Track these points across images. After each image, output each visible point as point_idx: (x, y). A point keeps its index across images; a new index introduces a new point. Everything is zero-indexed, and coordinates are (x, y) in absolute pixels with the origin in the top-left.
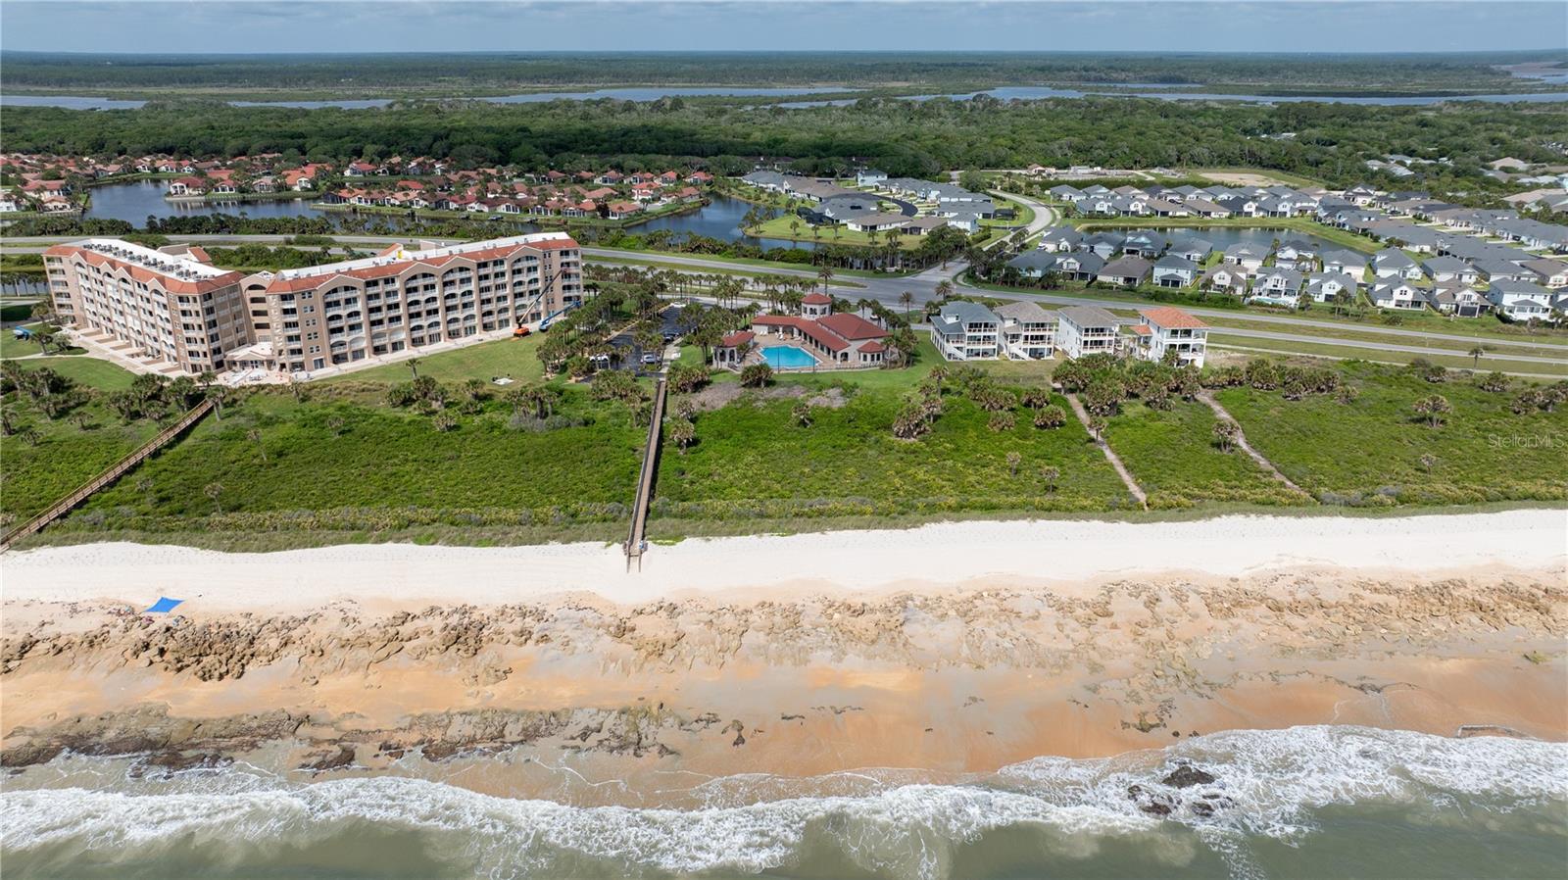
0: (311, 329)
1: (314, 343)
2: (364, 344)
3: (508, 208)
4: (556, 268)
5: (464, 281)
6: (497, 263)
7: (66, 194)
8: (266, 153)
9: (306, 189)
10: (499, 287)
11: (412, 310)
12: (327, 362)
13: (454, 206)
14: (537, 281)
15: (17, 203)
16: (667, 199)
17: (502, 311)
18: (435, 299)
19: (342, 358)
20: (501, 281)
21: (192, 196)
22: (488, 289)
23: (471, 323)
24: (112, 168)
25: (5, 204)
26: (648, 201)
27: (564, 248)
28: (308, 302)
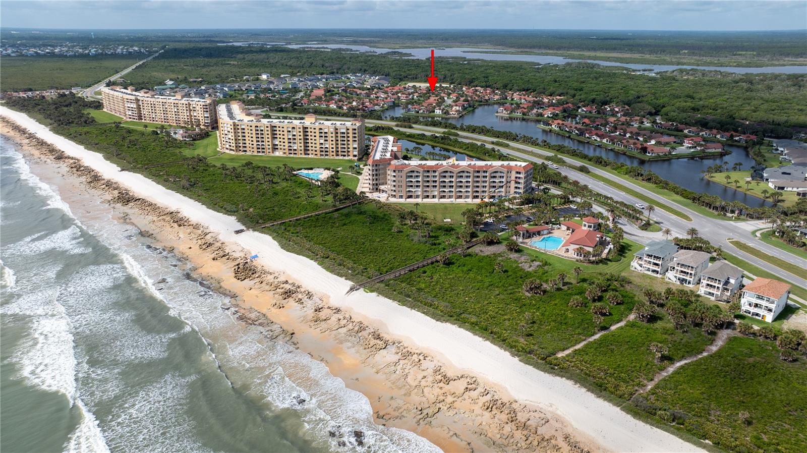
0: (400, 184)
1: (400, 189)
2: (420, 193)
3: (607, 141)
4: (513, 178)
5: (467, 177)
6: (484, 172)
7: (464, 108)
8: (560, 96)
9: (548, 117)
10: (483, 182)
11: (442, 184)
12: (404, 197)
13: (587, 135)
14: (503, 182)
15: (442, 111)
16: (699, 149)
17: (483, 192)
18: (453, 182)
19: (410, 197)
20: (485, 179)
21: (505, 114)
22: (478, 182)
23: (468, 194)
24: (496, 97)
25: (438, 111)
26: (690, 147)
27: (518, 170)
28: (400, 174)
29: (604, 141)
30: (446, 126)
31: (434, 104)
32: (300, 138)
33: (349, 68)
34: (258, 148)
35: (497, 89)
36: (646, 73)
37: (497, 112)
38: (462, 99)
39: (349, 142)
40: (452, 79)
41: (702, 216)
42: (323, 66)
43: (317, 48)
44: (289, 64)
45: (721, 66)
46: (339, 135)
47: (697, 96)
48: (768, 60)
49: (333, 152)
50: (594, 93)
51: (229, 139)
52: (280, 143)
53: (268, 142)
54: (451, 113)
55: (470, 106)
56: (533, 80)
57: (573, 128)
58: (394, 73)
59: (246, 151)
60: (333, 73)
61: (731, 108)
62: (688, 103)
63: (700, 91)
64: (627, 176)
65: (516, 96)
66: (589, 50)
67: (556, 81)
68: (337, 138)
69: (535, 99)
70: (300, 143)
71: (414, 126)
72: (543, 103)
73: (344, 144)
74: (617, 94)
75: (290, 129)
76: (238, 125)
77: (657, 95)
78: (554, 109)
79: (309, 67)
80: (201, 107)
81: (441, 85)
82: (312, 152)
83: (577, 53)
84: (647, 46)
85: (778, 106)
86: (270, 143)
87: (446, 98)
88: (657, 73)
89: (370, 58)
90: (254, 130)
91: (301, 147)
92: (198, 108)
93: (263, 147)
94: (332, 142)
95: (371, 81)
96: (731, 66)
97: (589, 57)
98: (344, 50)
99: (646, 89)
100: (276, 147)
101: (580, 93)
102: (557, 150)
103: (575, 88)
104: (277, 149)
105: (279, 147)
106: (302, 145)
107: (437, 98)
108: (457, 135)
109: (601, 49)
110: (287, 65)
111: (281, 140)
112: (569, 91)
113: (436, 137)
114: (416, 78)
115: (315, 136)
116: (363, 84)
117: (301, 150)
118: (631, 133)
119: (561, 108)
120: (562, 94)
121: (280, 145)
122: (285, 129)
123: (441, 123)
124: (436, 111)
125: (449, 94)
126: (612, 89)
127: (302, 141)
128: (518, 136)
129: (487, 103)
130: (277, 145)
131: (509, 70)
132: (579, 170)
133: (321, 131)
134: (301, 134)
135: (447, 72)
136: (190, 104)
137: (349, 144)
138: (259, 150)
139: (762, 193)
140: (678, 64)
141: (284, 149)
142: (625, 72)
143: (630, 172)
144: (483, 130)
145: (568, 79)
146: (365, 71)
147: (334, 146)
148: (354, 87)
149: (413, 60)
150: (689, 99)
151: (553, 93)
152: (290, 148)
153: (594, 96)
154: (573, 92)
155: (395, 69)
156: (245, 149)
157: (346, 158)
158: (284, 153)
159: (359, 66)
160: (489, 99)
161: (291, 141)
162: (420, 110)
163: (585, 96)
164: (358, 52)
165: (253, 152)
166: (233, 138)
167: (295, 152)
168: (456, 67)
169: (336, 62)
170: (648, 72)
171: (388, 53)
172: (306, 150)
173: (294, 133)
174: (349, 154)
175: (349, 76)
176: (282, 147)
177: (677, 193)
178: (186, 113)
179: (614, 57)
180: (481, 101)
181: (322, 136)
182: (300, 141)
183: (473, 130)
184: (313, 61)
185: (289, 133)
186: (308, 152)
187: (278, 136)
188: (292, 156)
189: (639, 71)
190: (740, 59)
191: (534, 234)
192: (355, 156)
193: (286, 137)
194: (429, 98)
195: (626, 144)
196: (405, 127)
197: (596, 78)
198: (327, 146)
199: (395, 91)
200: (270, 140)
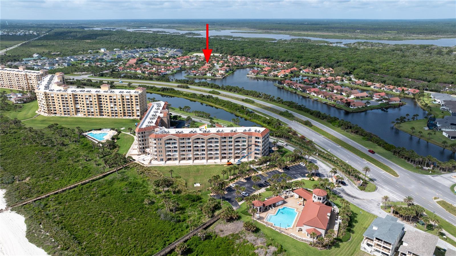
0: (160, 150)
1: (161, 154)
2: (177, 156)
3: (322, 97)
4: (253, 142)
5: (216, 142)
6: (230, 138)
7: (227, 72)
8: (288, 62)
9: (281, 77)
10: (230, 146)
11: (195, 149)
12: (165, 160)
13: (308, 92)
14: (245, 145)
15: (211, 74)
16: (385, 101)
17: (230, 153)
18: (204, 146)
19: (169, 159)
20: (231, 144)
21: (253, 75)
22: (225, 146)
23: (217, 156)
24: (248, 63)
25: (209, 74)
26: (378, 100)
27: (257, 136)
28: (160, 142)
29: (320, 96)
30: (212, 86)
31: (207, 69)
32: (96, 103)
33: (158, 44)
34: (64, 111)
35: (249, 57)
36: (339, 45)
37: (248, 74)
38: (226, 65)
39: (133, 106)
40: (222, 51)
41: (405, 170)
42: (143, 42)
43: (145, 31)
44: (122, 42)
45: (380, 40)
46: (125, 101)
47: (374, 61)
48: (404, 36)
49: (121, 113)
50: (309, 60)
51: (43, 104)
52: (81, 107)
53: (72, 106)
54: (217, 75)
55: (231, 70)
56: (272, 51)
57: (298, 86)
58: (186, 47)
59: (56, 113)
60: (147, 47)
61: (398, 70)
62: (369, 66)
63: (375, 57)
64: (339, 128)
65: (261, 62)
66: (304, 31)
67: (285, 52)
68: (124, 103)
69: (272, 64)
70: (96, 107)
71: (190, 86)
72: (278, 67)
73: (130, 107)
74: (324, 60)
75: (87, 97)
76: (48, 94)
77: (349, 61)
78: (285, 72)
79: (135, 43)
80: (35, 77)
81: (214, 55)
82: (106, 114)
83: (297, 32)
84: (336, 28)
85: (426, 68)
86: (73, 108)
87: (215, 64)
88: (345, 45)
89: (173, 37)
90: (60, 98)
91: (96, 110)
92: (33, 78)
93: (68, 110)
94: (120, 106)
95: (171, 52)
96: (385, 40)
97: (304, 35)
98: (160, 32)
99: (342, 56)
100: (78, 110)
101: (301, 59)
102: (288, 106)
103: (298, 56)
104: (79, 111)
105: (80, 110)
106: (97, 108)
107: (210, 64)
108: (219, 94)
109: (311, 30)
110: (121, 42)
111: (82, 105)
112: (294, 58)
113: (204, 96)
114: (199, 50)
115: (107, 102)
116: (165, 54)
117: (97, 112)
118: (337, 90)
119: (289, 70)
120: (290, 60)
121: (81, 109)
122: (84, 97)
123: (208, 84)
124: (207, 74)
125: (218, 61)
126: (321, 57)
127: (97, 106)
128: (260, 94)
129: (242, 67)
130: (79, 109)
131: (257, 44)
132: (304, 124)
133: (111, 98)
134: (96, 100)
135: (219, 46)
136: (27, 75)
137: (133, 107)
138: (65, 113)
139: (443, 143)
140: (356, 38)
141: (84, 112)
142: (326, 44)
143: (342, 125)
144: (237, 89)
145: (293, 50)
146: (168, 45)
147: (122, 109)
148: (158, 57)
149: (200, 38)
150: (369, 63)
151: (284, 60)
152: (89, 111)
153: (310, 62)
154: (296, 59)
155: (187, 44)
156: (55, 112)
157: (131, 118)
158: (85, 115)
159: (165, 42)
160: (244, 65)
161: (89, 105)
162: (197, 73)
163: (304, 61)
164: (169, 33)
165: (61, 114)
166: (45, 104)
167: (93, 114)
168: (225, 43)
169: (151, 40)
170: (339, 44)
171: (186, 34)
172: (101, 112)
173: (91, 100)
174: (134, 114)
175: (158, 49)
176: (82, 110)
177: (380, 145)
178: (25, 82)
179: (319, 35)
180: (238, 66)
181: (112, 102)
182: (96, 106)
183: (230, 89)
184: (138, 40)
185: (87, 100)
186: (103, 114)
187: (79, 102)
188: (90, 116)
189: (334, 43)
190: (389, 35)
191: (270, 206)
192: (139, 116)
193: (85, 103)
194: (204, 65)
195: (335, 99)
196: (184, 88)
197: (310, 49)
198: (116, 109)
199: (183, 59)
200: (73, 105)
